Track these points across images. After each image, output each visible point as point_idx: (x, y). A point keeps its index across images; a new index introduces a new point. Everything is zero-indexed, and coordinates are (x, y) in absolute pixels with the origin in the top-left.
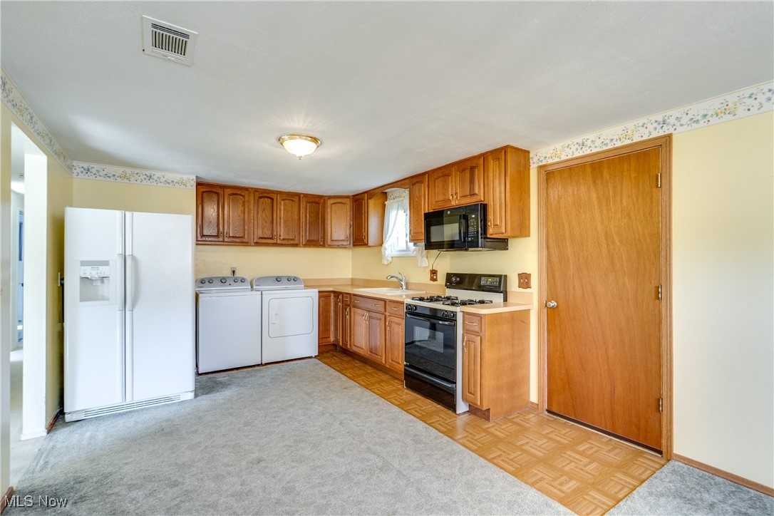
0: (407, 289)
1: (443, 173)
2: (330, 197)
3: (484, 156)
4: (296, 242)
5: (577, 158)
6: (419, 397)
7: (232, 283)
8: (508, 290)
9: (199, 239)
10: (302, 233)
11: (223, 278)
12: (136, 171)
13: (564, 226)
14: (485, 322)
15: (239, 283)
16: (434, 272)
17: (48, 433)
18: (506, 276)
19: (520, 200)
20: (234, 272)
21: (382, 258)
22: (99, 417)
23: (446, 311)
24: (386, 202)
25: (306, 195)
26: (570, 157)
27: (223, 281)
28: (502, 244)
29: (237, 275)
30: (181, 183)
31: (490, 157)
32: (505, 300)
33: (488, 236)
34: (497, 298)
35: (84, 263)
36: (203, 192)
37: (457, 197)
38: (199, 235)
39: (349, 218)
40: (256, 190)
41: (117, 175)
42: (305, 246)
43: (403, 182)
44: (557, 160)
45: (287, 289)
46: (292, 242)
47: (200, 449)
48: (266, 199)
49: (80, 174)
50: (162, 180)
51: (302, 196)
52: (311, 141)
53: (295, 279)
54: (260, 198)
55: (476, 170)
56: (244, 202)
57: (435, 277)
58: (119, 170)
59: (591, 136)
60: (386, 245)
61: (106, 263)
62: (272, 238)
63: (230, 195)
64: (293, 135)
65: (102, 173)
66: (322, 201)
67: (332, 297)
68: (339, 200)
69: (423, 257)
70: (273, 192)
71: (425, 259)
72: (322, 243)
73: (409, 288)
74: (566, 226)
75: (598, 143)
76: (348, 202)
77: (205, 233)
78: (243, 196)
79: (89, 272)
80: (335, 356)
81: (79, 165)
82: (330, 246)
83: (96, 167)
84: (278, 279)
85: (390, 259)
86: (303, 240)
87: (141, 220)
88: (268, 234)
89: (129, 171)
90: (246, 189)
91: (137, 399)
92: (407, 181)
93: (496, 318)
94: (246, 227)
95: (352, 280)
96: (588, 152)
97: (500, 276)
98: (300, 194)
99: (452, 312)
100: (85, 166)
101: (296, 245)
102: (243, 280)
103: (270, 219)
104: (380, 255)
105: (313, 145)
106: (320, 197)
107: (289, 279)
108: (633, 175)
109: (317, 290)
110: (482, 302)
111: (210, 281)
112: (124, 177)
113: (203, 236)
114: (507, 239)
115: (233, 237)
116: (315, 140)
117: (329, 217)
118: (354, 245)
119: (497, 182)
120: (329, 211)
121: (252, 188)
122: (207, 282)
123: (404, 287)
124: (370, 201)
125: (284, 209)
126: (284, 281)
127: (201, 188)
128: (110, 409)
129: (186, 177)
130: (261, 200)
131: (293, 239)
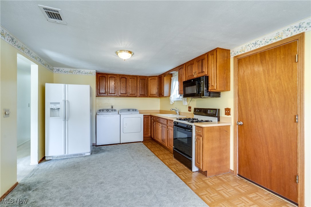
0: (179, 115)
1: (190, 63)
2: (150, 77)
3: (207, 54)
4: (136, 95)
5: (252, 51)
6: (178, 162)
7: (111, 111)
8: (220, 116)
9: (98, 94)
10: (138, 92)
11: (108, 109)
12: (75, 69)
13: (246, 85)
14: (205, 130)
15: (114, 111)
16: (190, 108)
17: (39, 163)
18: (219, 110)
19: (225, 73)
20: (112, 107)
21: (170, 101)
22: (57, 159)
23: (188, 125)
24: (172, 78)
25: (140, 76)
26: (249, 50)
27: (107, 110)
28: (217, 94)
29: (114, 108)
30: (90, 73)
31: (210, 54)
32: (219, 120)
33: (209, 91)
34: (215, 119)
35: (51, 103)
36: (100, 77)
37: (196, 74)
38: (98, 93)
39: (157, 85)
40: (120, 75)
41: (68, 71)
42: (139, 97)
43: (176, 69)
44: (243, 53)
45: (132, 114)
46: (134, 95)
47: (83, 175)
48: (124, 78)
49: (56, 72)
50: (84, 72)
51: (138, 77)
52: (129, 53)
53: (136, 110)
54: (121, 78)
55: (204, 61)
56: (115, 80)
57: (190, 110)
58: (68, 70)
59: (260, 39)
60: (171, 96)
61: (59, 103)
62: (126, 94)
63: (110, 77)
64: (121, 51)
65: (63, 71)
66: (146, 78)
67: (150, 118)
68: (153, 78)
69: (185, 101)
70: (126, 75)
71: (186, 101)
72: (146, 96)
73: (180, 114)
74: (247, 85)
75: (263, 42)
76: (157, 78)
77: (100, 92)
78: (115, 78)
79: (53, 106)
80: (150, 142)
81: (56, 68)
82: (150, 97)
83: (61, 69)
84: (129, 110)
85: (173, 102)
86: (139, 94)
88: (124, 92)
89: (72, 70)
90: (116, 75)
91: (69, 154)
92: (178, 68)
93: (211, 129)
94: (116, 90)
95: (160, 110)
96: (258, 47)
97: (216, 110)
98: (137, 76)
99: (191, 125)
101: (136, 97)
102: (115, 110)
103: (125, 86)
104: (169, 100)
105: (130, 55)
106: (146, 77)
107: (133, 110)
108: (282, 57)
109: (143, 115)
110: (207, 121)
111: (103, 110)
112: (71, 72)
113: (100, 93)
114: (220, 92)
115: (111, 93)
116: (130, 52)
117: (149, 85)
118: (159, 96)
119: (213, 65)
120: (149, 82)
121: (118, 74)
122: (101, 111)
123: (178, 114)
124: (164, 77)
125: (131, 82)
126: (131, 111)
127: (99, 75)
128: (60, 156)
129: (92, 71)
130: (122, 79)
131: (134, 94)
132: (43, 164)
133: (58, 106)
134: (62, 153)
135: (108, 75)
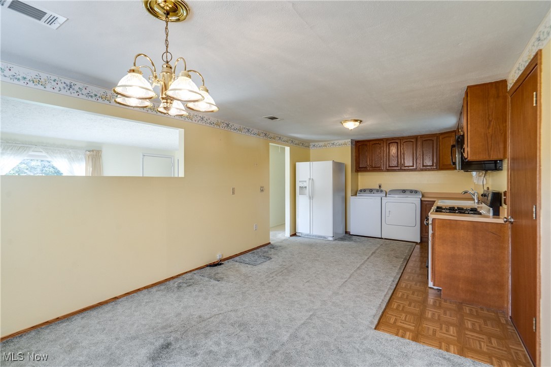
2: (441, 134)
4: (415, 167)
7: (375, 192)
9: (358, 170)
11: (371, 189)
12: (329, 142)
15: (379, 192)
17: (291, 236)
20: (380, 186)
22: (305, 236)
25: (422, 136)
27: (371, 191)
29: (382, 188)
30: (345, 144)
35: (300, 182)
36: (359, 146)
40: (387, 139)
42: (422, 170)
45: (406, 197)
46: (412, 168)
48: (394, 143)
49: (312, 148)
50: (338, 144)
52: (355, 121)
53: (416, 192)
54: (390, 143)
56: (380, 148)
58: (321, 144)
61: (306, 181)
62: (397, 167)
63: (373, 145)
65: (318, 146)
66: (435, 138)
68: (447, 136)
70: (398, 138)
72: (435, 168)
75: (523, 65)
77: (360, 166)
78: (380, 144)
79: (302, 185)
82: (442, 169)
83: (317, 144)
84: (404, 191)
86: (420, 166)
87: (316, 165)
88: (395, 164)
89: (326, 143)
90: (382, 140)
91: (314, 234)
98: (418, 136)
100: (313, 144)
101: (415, 170)
102: (382, 191)
103: (396, 155)
106: (434, 135)
107: (411, 191)
109: (418, 199)
111: (365, 191)
112: (325, 146)
113: (360, 168)
115: (374, 167)
117: (441, 148)
120: (441, 143)
121: (385, 139)
122: (362, 191)
123: (476, 201)
125: (406, 148)
126: (408, 193)
127: (358, 144)
128: (307, 235)
129: (346, 141)
130: (391, 145)
131: (412, 166)
132: (294, 238)
133: (305, 184)
134: (308, 232)
135: (371, 142)
